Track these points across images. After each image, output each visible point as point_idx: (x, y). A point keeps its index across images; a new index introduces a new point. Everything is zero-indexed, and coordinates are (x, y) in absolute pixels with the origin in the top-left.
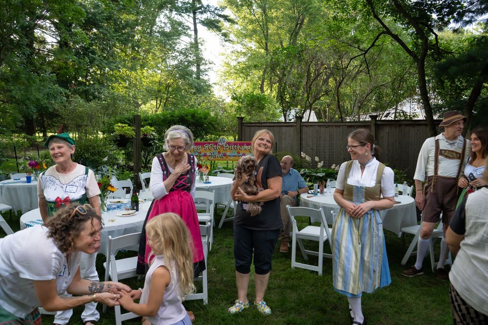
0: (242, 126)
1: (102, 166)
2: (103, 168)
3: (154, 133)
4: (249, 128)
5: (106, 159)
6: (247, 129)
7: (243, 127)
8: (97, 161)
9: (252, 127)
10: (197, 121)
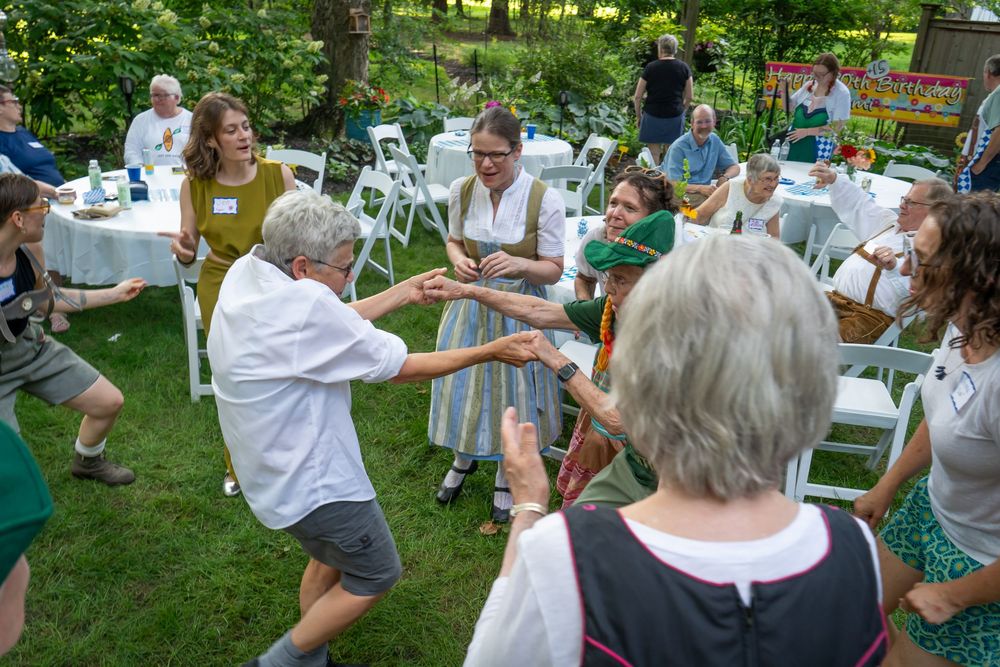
0: (929, 27)
1: (599, 105)
2: (600, 110)
3: (723, 42)
4: (947, 34)
5: (608, 91)
6: (944, 37)
7: (933, 32)
8: (589, 94)
9: (957, 33)
10: (816, 9)
